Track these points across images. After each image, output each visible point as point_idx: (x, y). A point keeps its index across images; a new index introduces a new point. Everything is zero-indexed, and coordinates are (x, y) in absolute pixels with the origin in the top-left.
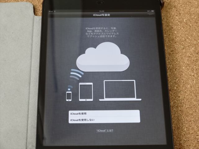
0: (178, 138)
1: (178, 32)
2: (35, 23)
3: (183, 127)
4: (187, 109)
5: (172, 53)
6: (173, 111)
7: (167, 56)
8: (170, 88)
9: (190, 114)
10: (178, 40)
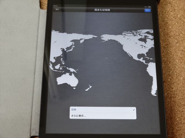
0: (171, 127)
1: (172, 27)
2: (40, 16)
3: (175, 117)
4: (180, 100)
5: (166, 46)
6: (167, 102)
7: (162, 49)
8: (165, 79)
9: (182, 104)
10: (172, 34)
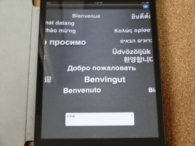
0: (170, 129)
1: (171, 23)
3: (174, 118)
4: (179, 101)
5: (165, 44)
6: (165, 103)
7: (160, 47)
8: (163, 79)
9: (181, 106)
10: (171, 31)
